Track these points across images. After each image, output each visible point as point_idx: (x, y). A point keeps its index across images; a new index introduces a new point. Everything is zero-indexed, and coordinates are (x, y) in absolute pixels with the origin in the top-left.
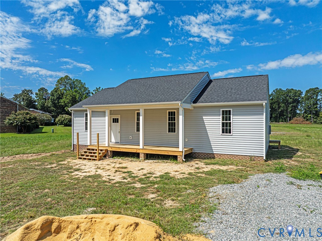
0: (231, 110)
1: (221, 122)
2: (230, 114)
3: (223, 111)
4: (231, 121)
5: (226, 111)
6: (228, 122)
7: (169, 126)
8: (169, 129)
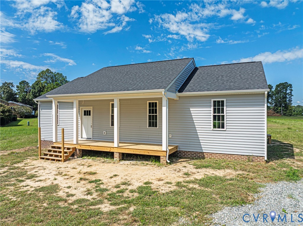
0: (225, 100)
1: (212, 114)
2: (223, 105)
3: (214, 102)
4: (225, 114)
5: (219, 102)
6: (221, 114)
7: (150, 119)
8: (150, 123)
